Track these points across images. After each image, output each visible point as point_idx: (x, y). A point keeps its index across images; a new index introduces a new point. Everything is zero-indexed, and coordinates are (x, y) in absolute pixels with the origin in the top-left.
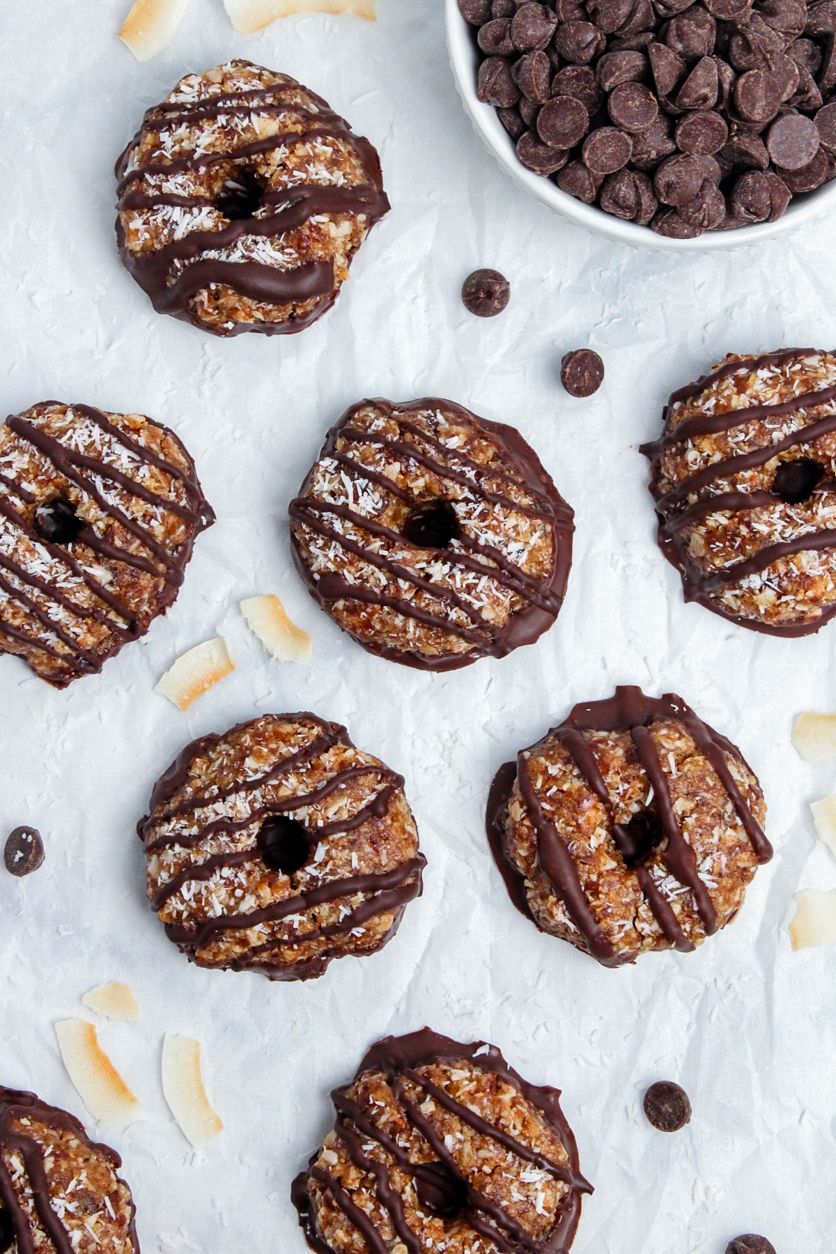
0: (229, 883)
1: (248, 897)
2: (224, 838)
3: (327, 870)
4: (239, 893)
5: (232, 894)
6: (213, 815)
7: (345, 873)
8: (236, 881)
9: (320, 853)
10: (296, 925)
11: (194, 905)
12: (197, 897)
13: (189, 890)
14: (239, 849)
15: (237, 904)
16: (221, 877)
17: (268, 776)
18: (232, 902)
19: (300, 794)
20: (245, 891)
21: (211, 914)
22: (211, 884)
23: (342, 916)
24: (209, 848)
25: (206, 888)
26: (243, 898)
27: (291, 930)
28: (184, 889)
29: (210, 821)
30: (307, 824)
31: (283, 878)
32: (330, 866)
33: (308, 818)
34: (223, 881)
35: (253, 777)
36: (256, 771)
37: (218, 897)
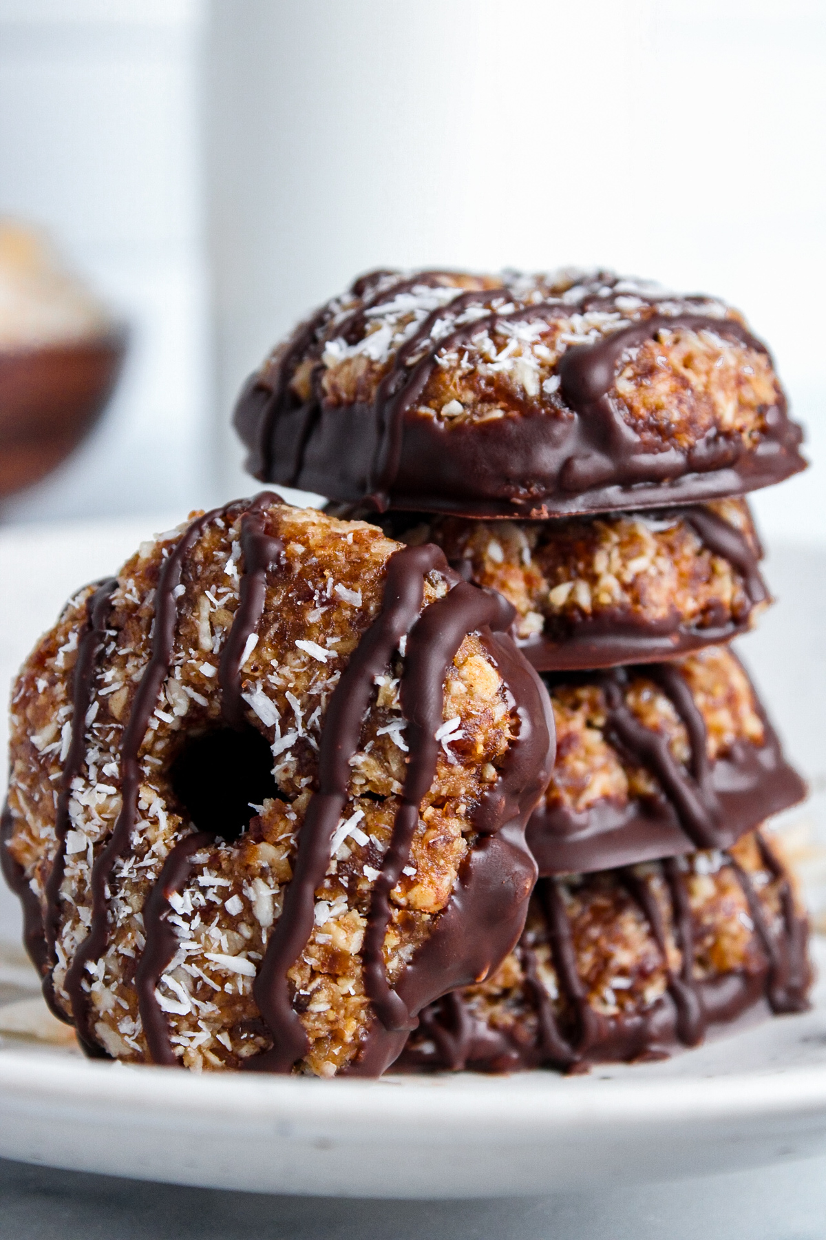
0: (207, 912)
1: (250, 892)
2: (126, 869)
3: (299, 713)
4: (234, 906)
5: (230, 923)
6: (82, 866)
7: (324, 684)
8: (211, 896)
9: (264, 709)
10: (362, 839)
11: (209, 1008)
12: (201, 992)
13: (175, 998)
14: (164, 852)
15: (254, 924)
16: (187, 918)
17: (77, 718)
18: (246, 932)
19: (137, 677)
20: (238, 890)
21: (243, 987)
22: (187, 946)
23: (399, 741)
24: (127, 909)
25: (189, 960)
26: (248, 905)
27: (365, 855)
28: (167, 1005)
29: (88, 877)
30: (201, 700)
31: (264, 808)
32: (296, 705)
33: (190, 691)
34: (197, 921)
35: (64, 747)
36: (58, 736)
37: (220, 950)
